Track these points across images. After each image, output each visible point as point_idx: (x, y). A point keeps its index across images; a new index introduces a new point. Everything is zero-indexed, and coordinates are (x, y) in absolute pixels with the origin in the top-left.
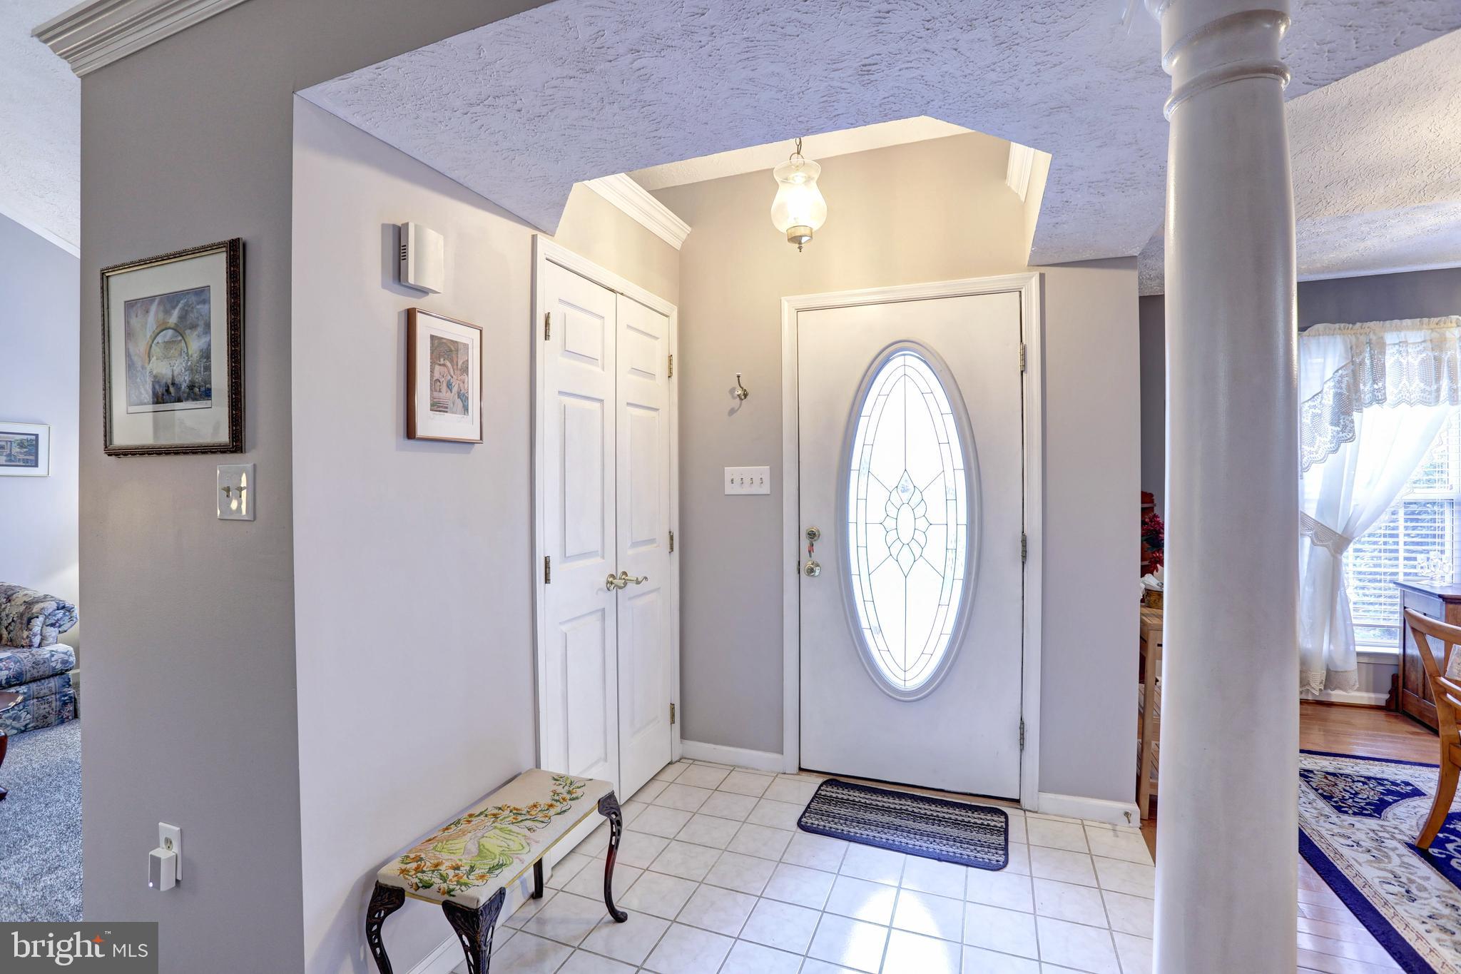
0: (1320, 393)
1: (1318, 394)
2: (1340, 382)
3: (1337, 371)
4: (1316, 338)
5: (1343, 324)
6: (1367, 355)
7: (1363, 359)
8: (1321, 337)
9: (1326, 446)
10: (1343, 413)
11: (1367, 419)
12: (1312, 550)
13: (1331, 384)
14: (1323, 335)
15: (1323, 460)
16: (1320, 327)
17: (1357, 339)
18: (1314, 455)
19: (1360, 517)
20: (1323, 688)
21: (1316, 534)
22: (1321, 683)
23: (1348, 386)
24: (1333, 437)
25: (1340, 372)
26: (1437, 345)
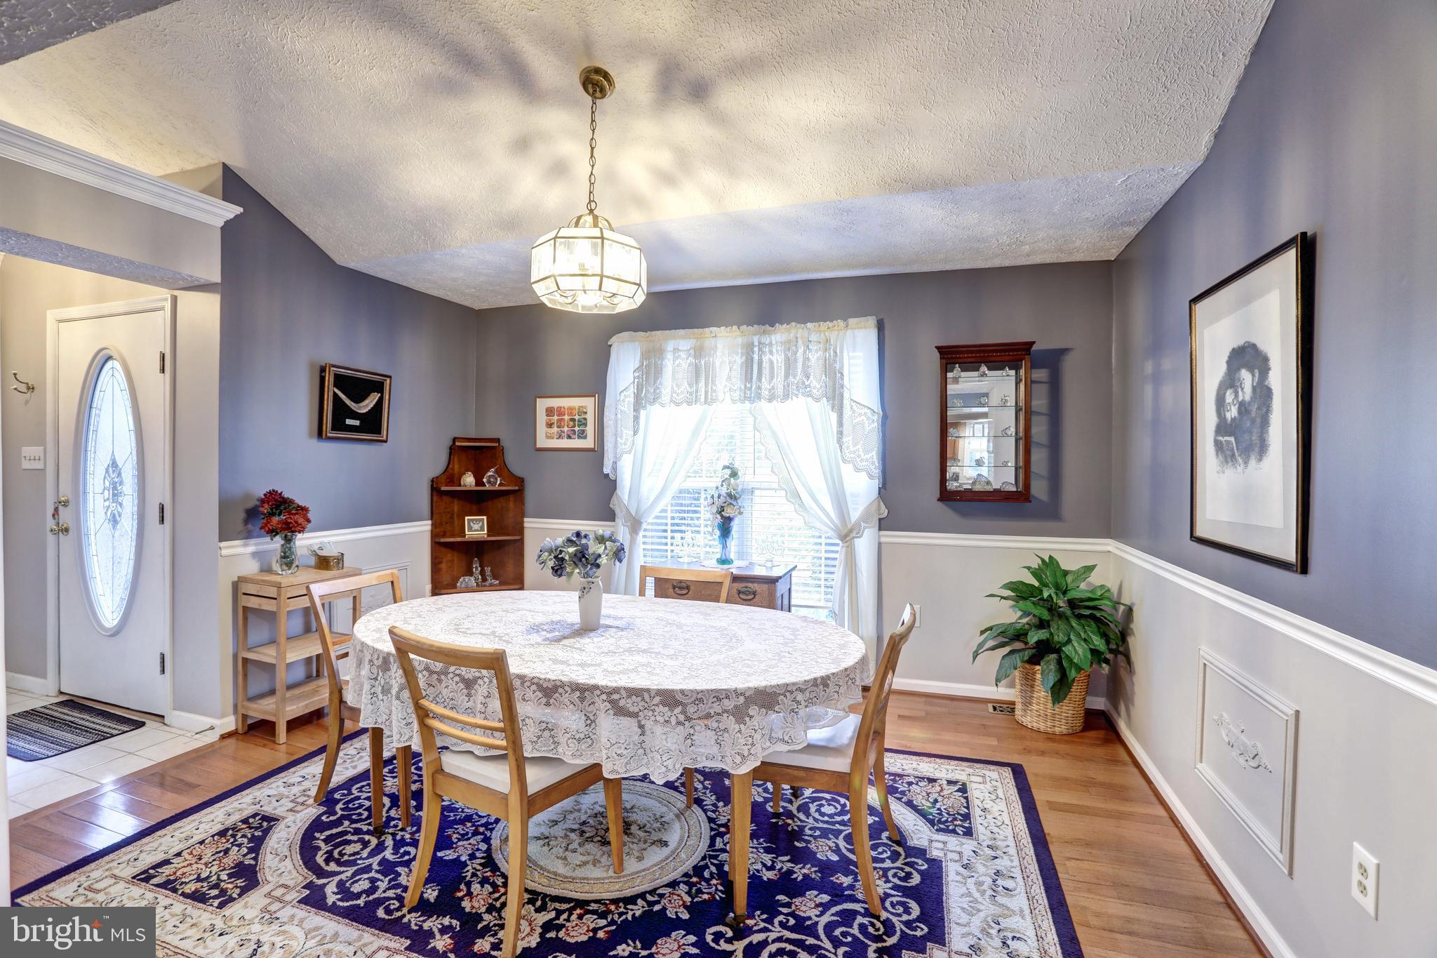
0: (623, 391)
1: (621, 393)
2: (634, 383)
3: (635, 371)
6: (653, 360)
7: (650, 363)
9: (632, 438)
10: (637, 410)
11: (650, 415)
12: (624, 527)
14: (627, 341)
17: (648, 346)
21: (624, 515)
23: (638, 387)
25: (635, 374)
26: (699, 352)
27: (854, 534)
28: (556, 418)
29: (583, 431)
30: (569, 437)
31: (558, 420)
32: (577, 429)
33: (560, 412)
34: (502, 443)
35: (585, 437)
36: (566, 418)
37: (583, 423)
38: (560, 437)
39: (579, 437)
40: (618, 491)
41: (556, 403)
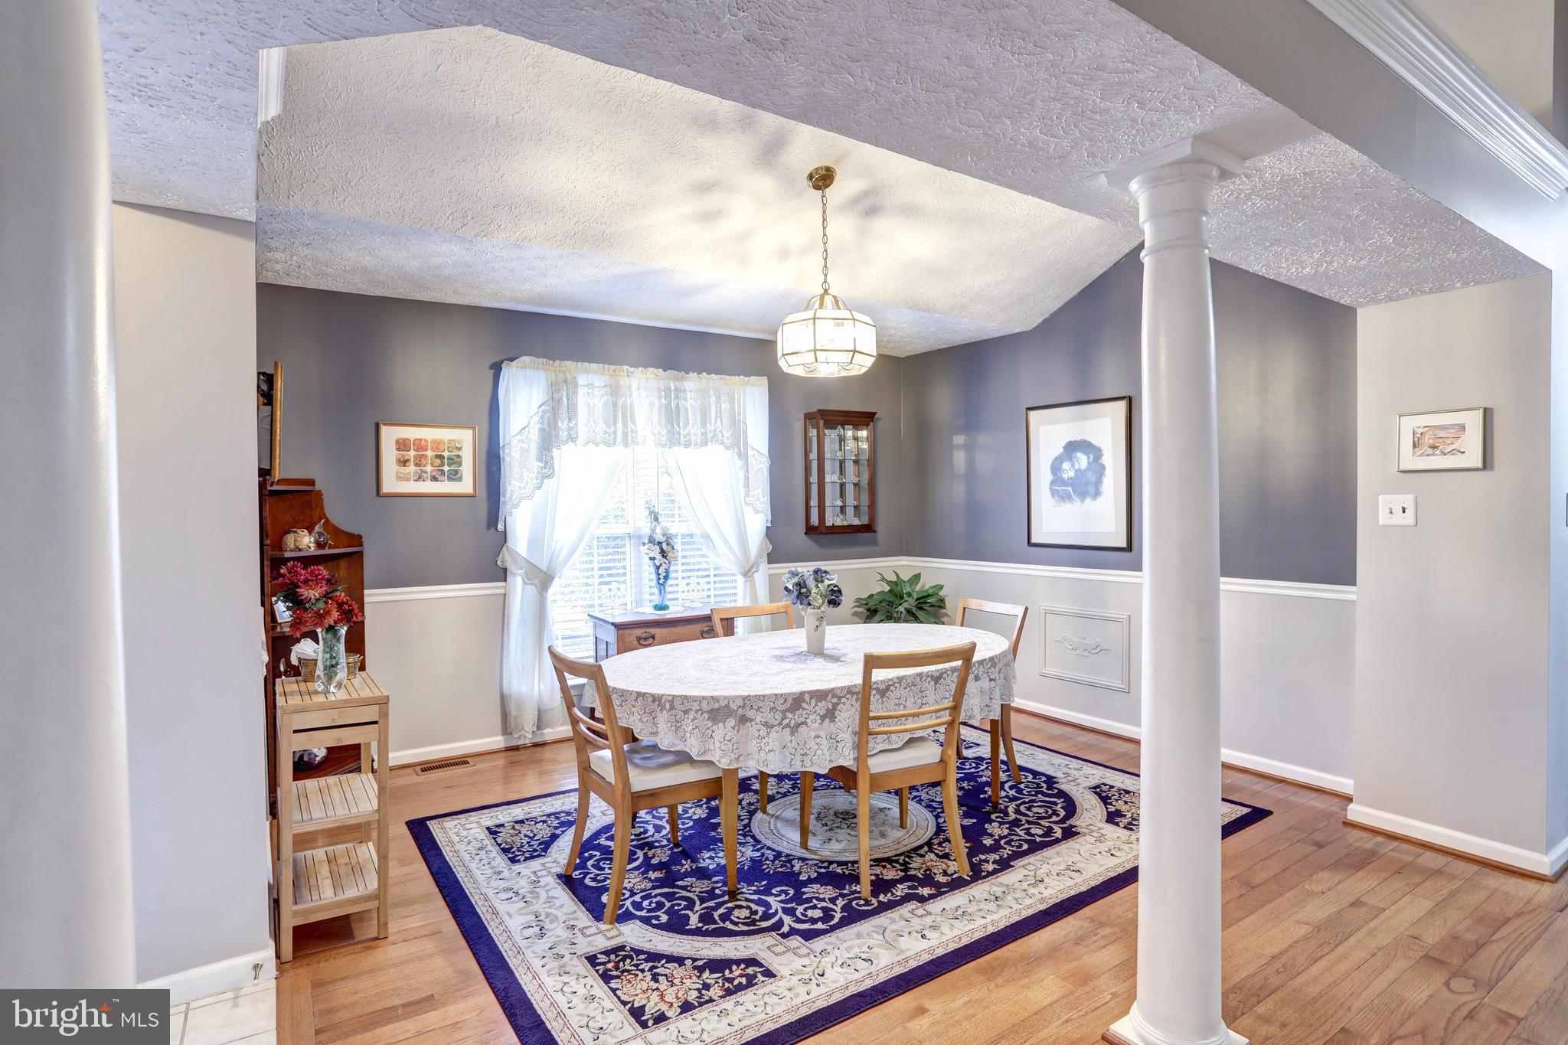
0: (526, 427)
1: (524, 428)
2: (542, 417)
3: (540, 406)
4: (524, 370)
5: (545, 360)
6: (565, 393)
7: (562, 397)
8: (527, 370)
9: (534, 482)
10: (545, 449)
11: (564, 456)
12: (523, 588)
13: (536, 418)
14: (529, 368)
15: (530, 497)
16: (525, 359)
17: (557, 377)
18: (523, 491)
19: (562, 550)
20: (535, 730)
21: (525, 572)
22: (534, 724)
23: (549, 423)
24: (538, 473)
25: (543, 407)
26: (615, 390)
27: (754, 570)
28: (412, 453)
29: (457, 472)
30: (434, 479)
31: (416, 457)
32: (446, 468)
33: (420, 445)
34: (318, 487)
35: (460, 479)
36: (430, 453)
37: (455, 460)
38: (419, 478)
39: (450, 479)
40: (510, 544)
41: (411, 433)
